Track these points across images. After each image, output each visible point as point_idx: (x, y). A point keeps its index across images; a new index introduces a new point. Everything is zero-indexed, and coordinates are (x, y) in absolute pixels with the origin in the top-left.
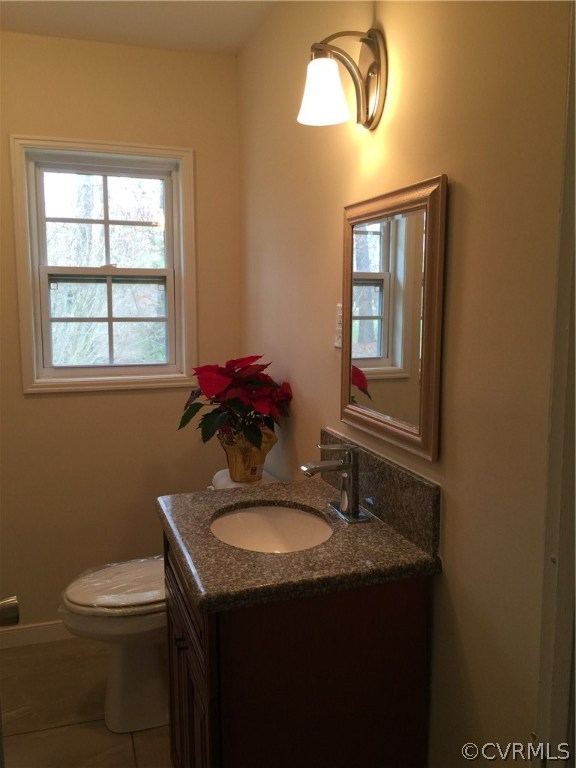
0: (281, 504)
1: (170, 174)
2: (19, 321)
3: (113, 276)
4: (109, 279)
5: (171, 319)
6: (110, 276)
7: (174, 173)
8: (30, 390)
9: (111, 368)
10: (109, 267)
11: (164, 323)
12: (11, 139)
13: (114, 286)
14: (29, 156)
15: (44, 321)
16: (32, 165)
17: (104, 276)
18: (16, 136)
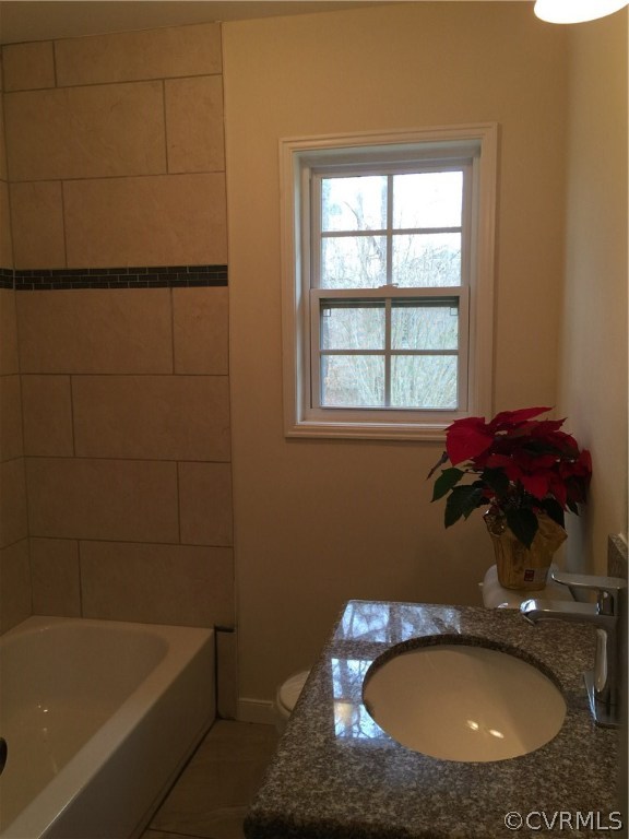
0: (510, 651)
1: (470, 162)
2: (282, 354)
3: (393, 299)
4: (388, 302)
5: (465, 353)
6: (388, 299)
7: (475, 161)
8: (291, 433)
9: (386, 412)
10: (389, 287)
11: (456, 357)
12: (280, 143)
13: (394, 310)
14: (303, 162)
15: (315, 355)
16: (307, 172)
17: (383, 299)
18: (286, 139)
